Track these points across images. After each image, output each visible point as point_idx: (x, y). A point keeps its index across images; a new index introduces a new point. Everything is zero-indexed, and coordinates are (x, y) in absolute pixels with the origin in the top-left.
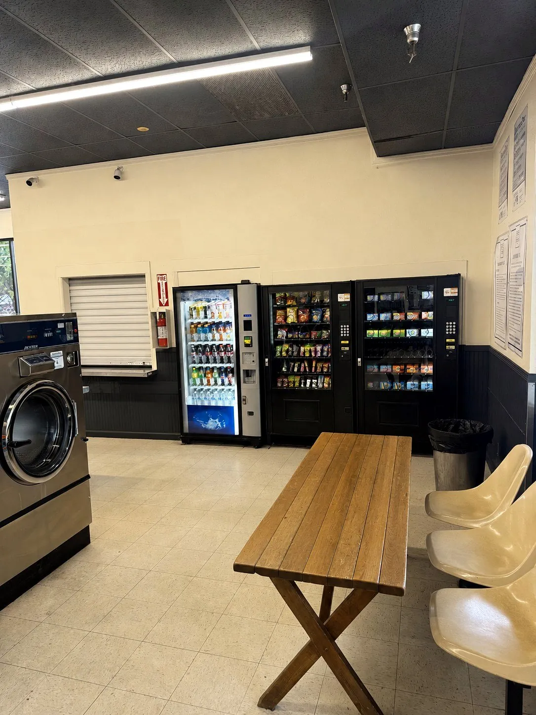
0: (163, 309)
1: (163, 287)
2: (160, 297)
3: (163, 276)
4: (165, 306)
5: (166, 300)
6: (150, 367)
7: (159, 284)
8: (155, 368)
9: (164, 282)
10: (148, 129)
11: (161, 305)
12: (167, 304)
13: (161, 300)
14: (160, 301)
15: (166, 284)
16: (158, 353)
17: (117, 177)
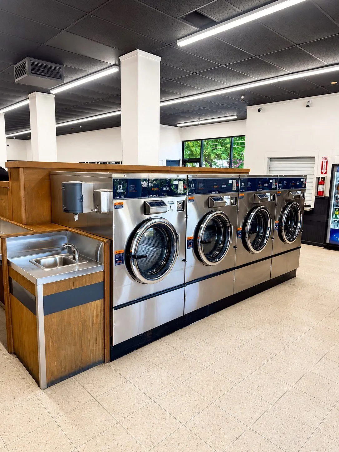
0: (323, 176)
1: (325, 164)
2: (322, 169)
3: (326, 158)
4: (324, 174)
5: (325, 171)
6: (310, 206)
7: (323, 162)
8: (313, 207)
9: (326, 161)
10: (337, 83)
11: (322, 173)
12: (326, 173)
13: (323, 171)
14: (321, 171)
15: (327, 162)
16: (316, 199)
17: (308, 106)
